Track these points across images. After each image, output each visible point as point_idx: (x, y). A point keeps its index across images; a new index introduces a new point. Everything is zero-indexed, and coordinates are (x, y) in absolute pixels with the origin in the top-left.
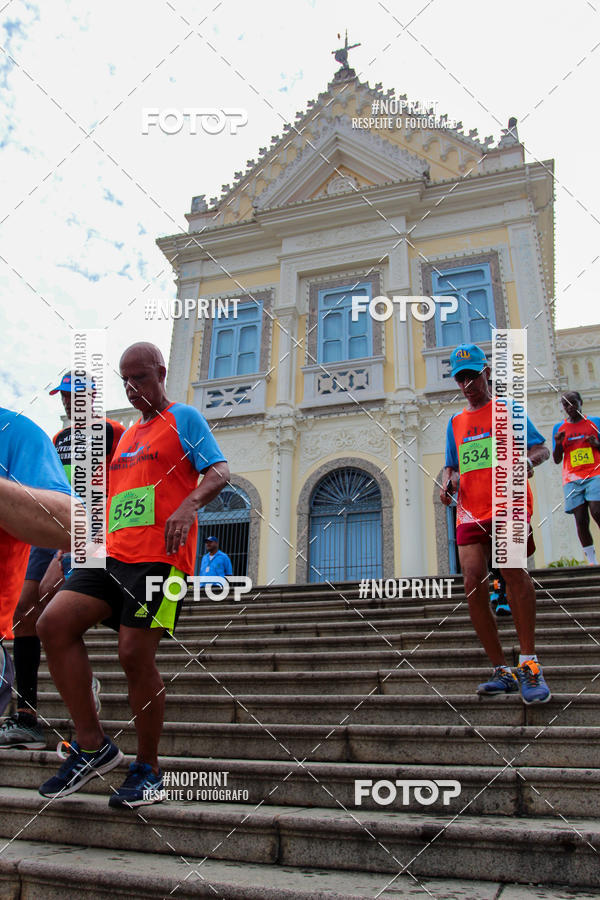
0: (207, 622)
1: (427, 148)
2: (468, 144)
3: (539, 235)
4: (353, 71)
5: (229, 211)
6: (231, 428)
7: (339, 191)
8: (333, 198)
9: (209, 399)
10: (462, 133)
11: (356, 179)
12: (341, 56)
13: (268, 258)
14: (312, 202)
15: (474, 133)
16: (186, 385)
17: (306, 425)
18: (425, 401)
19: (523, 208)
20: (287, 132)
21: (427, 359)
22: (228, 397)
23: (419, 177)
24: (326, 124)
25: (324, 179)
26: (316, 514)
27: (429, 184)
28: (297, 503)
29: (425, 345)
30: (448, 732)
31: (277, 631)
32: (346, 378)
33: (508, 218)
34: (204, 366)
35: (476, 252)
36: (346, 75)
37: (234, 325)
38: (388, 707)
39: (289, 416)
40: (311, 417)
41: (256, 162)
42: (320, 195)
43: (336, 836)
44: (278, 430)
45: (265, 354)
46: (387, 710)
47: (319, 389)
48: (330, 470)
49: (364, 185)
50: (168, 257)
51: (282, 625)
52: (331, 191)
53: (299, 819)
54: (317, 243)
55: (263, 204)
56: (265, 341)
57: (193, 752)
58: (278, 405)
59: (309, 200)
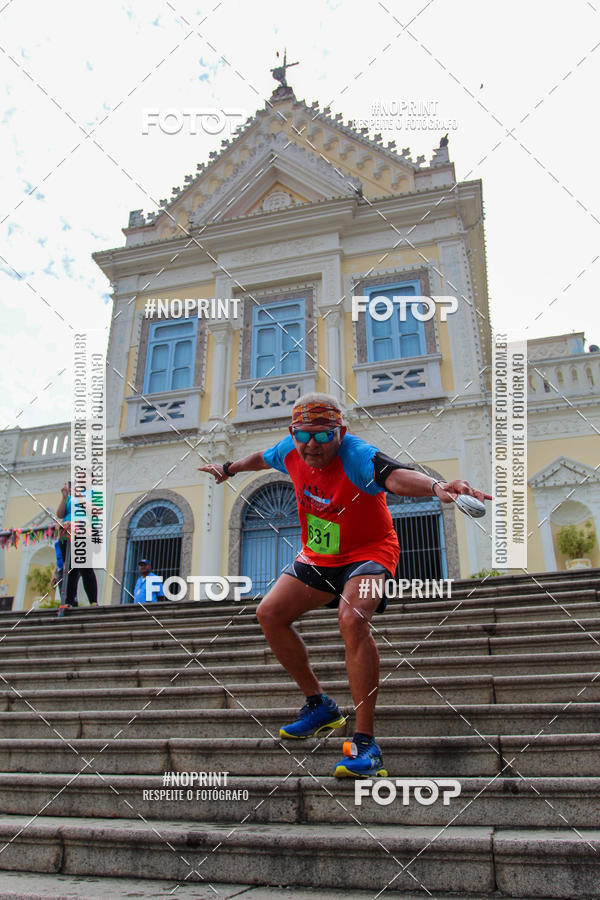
0: (94, 639)
1: (361, 166)
2: (401, 163)
3: (468, 252)
4: (291, 89)
5: (166, 226)
6: (164, 443)
7: (273, 208)
8: (267, 214)
9: (143, 414)
10: (395, 152)
11: (291, 196)
12: (279, 74)
13: (202, 273)
14: (247, 218)
15: (406, 152)
16: (120, 400)
17: (239, 440)
18: (355, 416)
19: (453, 226)
20: (225, 148)
21: (359, 375)
22: (160, 412)
23: (351, 194)
24: (263, 141)
25: (260, 195)
26: (247, 529)
27: (362, 202)
28: (229, 518)
29: (356, 361)
30: (259, 744)
31: (155, 647)
32: (279, 394)
33: (437, 236)
34: (139, 381)
35: (407, 269)
36: (284, 93)
37: (170, 340)
38: (221, 721)
39: (221, 431)
40: (243, 432)
41: (194, 177)
42: (256, 211)
43: (113, 845)
44: (210, 446)
45: (199, 368)
46: (220, 723)
47: (252, 404)
48: (261, 484)
49: (298, 202)
50: (105, 271)
51: (160, 642)
52: (267, 207)
53: (80, 829)
54: (253, 259)
55: (198, 219)
56: (200, 356)
57: (28, 768)
58: (211, 420)
59: (243, 217)
